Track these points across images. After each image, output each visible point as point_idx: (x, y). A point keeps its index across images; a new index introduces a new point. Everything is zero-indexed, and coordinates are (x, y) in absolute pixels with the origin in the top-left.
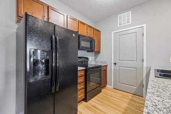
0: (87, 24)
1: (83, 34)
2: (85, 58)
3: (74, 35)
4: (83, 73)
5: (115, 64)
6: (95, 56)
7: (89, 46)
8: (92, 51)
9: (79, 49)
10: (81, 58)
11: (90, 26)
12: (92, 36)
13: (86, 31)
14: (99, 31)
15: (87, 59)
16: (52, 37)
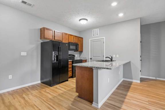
0: (74, 35)
1: (71, 42)
2: (73, 55)
3: (67, 45)
4: (71, 63)
5: (91, 59)
6: (80, 54)
7: (75, 48)
8: (77, 51)
9: (69, 50)
10: (70, 55)
11: (75, 36)
12: (77, 42)
13: (73, 39)
14: (82, 38)
15: (74, 56)
16: (59, 47)
